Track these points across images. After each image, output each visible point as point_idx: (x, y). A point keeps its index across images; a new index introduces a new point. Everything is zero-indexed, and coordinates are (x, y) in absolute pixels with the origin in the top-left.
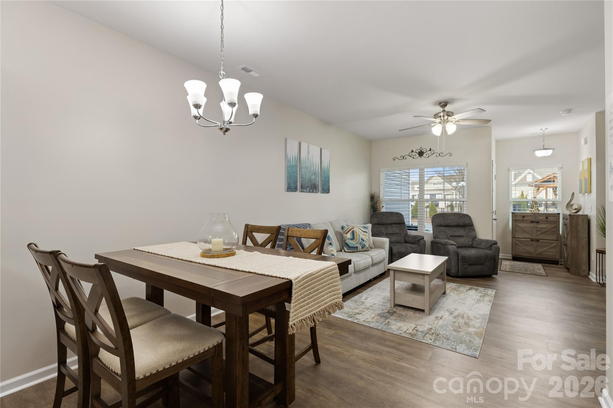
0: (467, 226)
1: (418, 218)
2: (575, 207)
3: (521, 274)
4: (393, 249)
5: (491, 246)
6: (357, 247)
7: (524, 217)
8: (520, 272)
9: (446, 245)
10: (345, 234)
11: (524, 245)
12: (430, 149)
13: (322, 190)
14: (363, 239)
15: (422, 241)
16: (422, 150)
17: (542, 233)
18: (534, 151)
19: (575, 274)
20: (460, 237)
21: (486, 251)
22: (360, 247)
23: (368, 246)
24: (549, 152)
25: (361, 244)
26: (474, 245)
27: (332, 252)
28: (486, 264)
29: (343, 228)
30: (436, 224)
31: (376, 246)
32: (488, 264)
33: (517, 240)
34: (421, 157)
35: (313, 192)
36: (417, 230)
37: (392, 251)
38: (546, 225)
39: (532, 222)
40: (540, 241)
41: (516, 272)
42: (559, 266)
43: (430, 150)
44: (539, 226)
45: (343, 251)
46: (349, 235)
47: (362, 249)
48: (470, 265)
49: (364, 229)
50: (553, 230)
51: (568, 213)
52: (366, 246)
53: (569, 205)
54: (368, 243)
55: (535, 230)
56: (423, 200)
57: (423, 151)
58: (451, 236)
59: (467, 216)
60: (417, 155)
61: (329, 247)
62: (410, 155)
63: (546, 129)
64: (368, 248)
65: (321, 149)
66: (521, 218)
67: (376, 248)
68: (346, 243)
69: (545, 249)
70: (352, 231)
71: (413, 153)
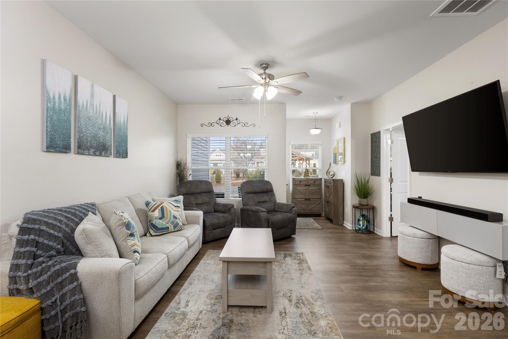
0: (269, 192)
1: (225, 185)
2: (332, 173)
3: (307, 230)
4: (206, 222)
5: (291, 210)
6: (168, 228)
7: (300, 182)
8: (306, 228)
9: (258, 212)
10: (151, 212)
11: (301, 204)
12: (237, 118)
13: (116, 153)
14: (176, 216)
15: (232, 210)
17: (312, 194)
18: (310, 129)
19: (336, 224)
20: (265, 203)
21: (288, 214)
22: (171, 228)
23: (181, 225)
24: (318, 132)
25: (172, 222)
26: (276, 209)
27: (133, 248)
28: (289, 227)
29: (147, 204)
30: (245, 192)
31: (190, 222)
32: (290, 226)
33: (296, 201)
34: (228, 125)
35: (100, 155)
36: (224, 197)
37: (205, 224)
38: (315, 187)
39: (306, 185)
40: (311, 200)
41: (303, 229)
42: (322, 218)
43: (237, 119)
44: (310, 188)
45: (148, 235)
46: (157, 214)
47: (174, 229)
48: (278, 229)
49: (176, 203)
50: (318, 191)
51: (327, 177)
52: (179, 224)
53: (328, 173)
54: (181, 220)
55: (307, 192)
56: (230, 168)
57: (230, 119)
58: (258, 202)
59: (268, 183)
60: (225, 123)
61: (129, 240)
62: (218, 122)
63: (317, 113)
64: (182, 227)
65: (114, 97)
66: (298, 183)
67: (189, 224)
68: (152, 224)
69: (313, 206)
70: (161, 208)
71: (220, 120)
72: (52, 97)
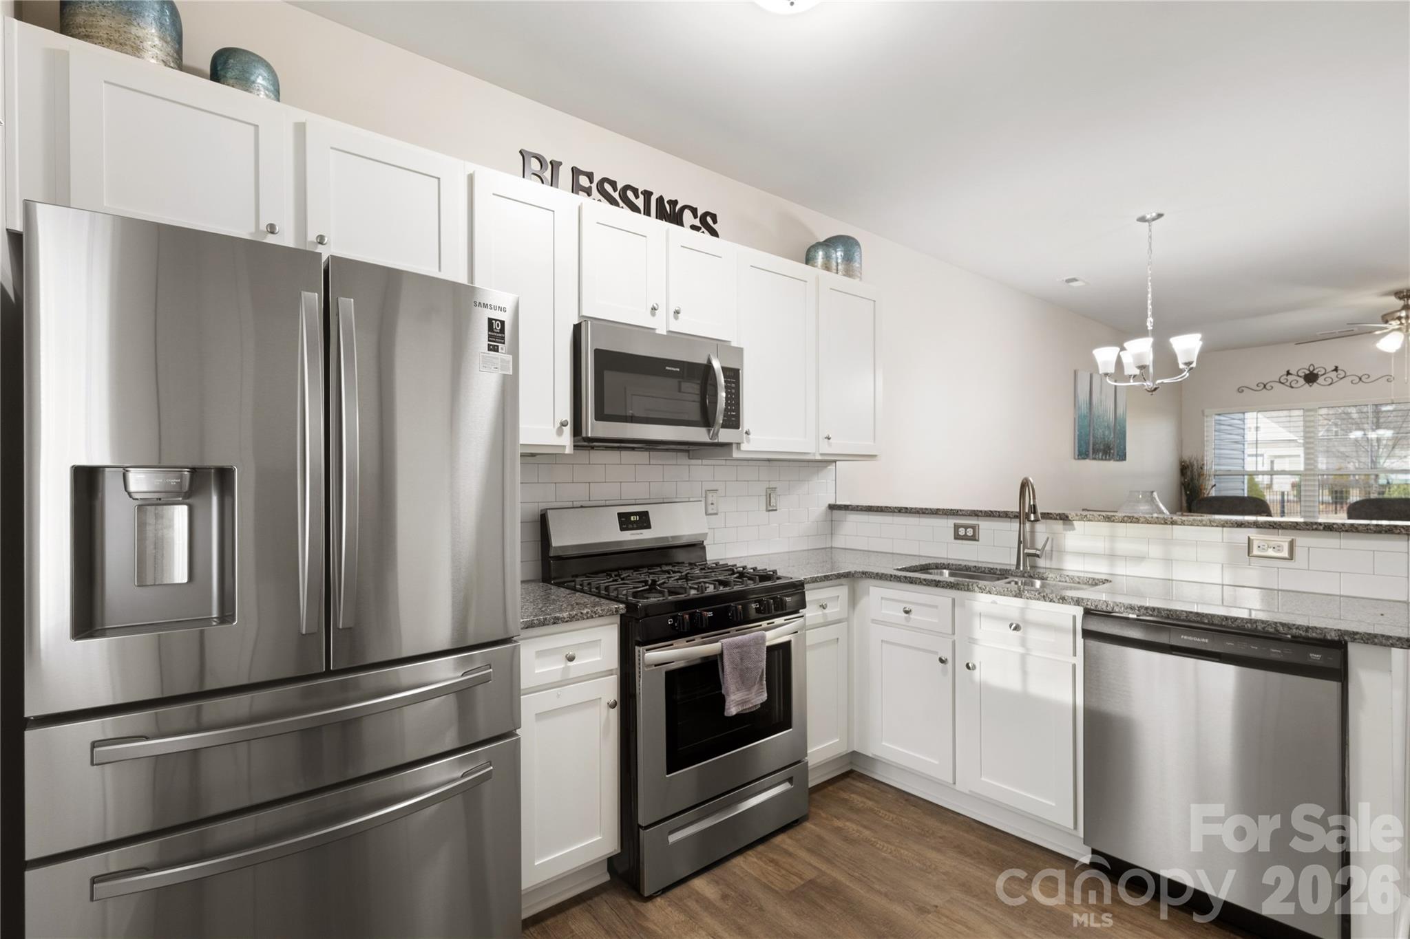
12: (1336, 367)
13: (1118, 455)
16: (1314, 370)
34: (1311, 384)
35: (1106, 458)
43: (1336, 370)
56: (1315, 473)
57: (1315, 372)
60: (1302, 381)
62: (1282, 380)
71: (1290, 376)
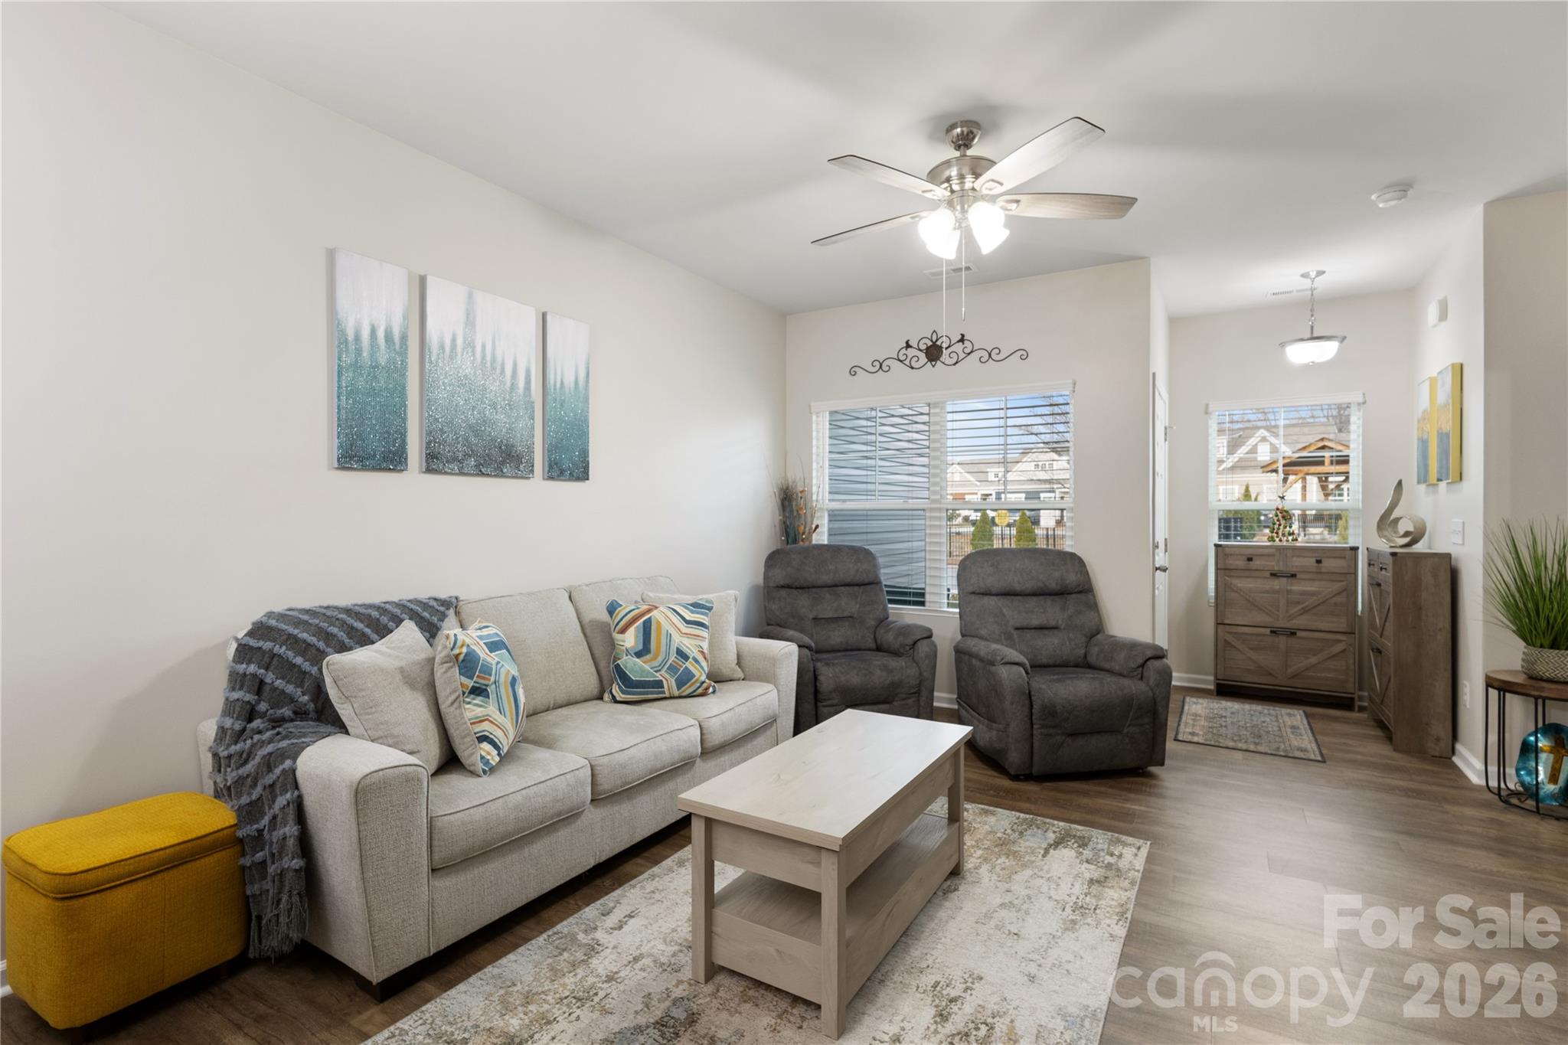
0: (1071, 594)
2: (1404, 526)
3: (1239, 755)
4: (821, 678)
5: (1143, 665)
6: (659, 684)
7: (1250, 559)
8: (1240, 745)
9: (992, 663)
10: (619, 633)
11: (1251, 649)
12: (963, 336)
13: (551, 467)
14: (685, 650)
15: (923, 648)
16: (937, 340)
17: (1305, 611)
18: (1283, 345)
19: (1408, 752)
20: (1046, 632)
21: (1126, 682)
22: (670, 684)
23: (703, 678)
24: (1326, 351)
25: (672, 669)
26: (1092, 659)
27: (478, 728)
28: (1125, 731)
29: (612, 609)
30: (971, 589)
31: (748, 671)
32: (1132, 729)
33: (1230, 633)
34: (933, 363)
35: (500, 475)
36: (922, 604)
38: (1317, 583)
39: (1274, 575)
40: (1299, 634)
41: (1227, 748)
42: (1356, 715)
43: (962, 340)
44: (1294, 588)
45: (606, 696)
46: (630, 640)
47: (679, 688)
48: (1072, 735)
49: (692, 612)
50: (1338, 599)
51: (1382, 546)
52: (694, 676)
53: (1386, 522)
54: (704, 664)
55: (1282, 602)
56: (942, 506)
57: (939, 343)
58: (1017, 629)
59: (1075, 561)
60: (923, 358)
61: (469, 703)
62: (902, 358)
63: (1320, 273)
64: (705, 685)
65: (544, 315)
66: (1241, 563)
67: (750, 680)
68: (618, 667)
69: (1313, 660)
70: (645, 622)
71: (909, 349)
72: (351, 338)
